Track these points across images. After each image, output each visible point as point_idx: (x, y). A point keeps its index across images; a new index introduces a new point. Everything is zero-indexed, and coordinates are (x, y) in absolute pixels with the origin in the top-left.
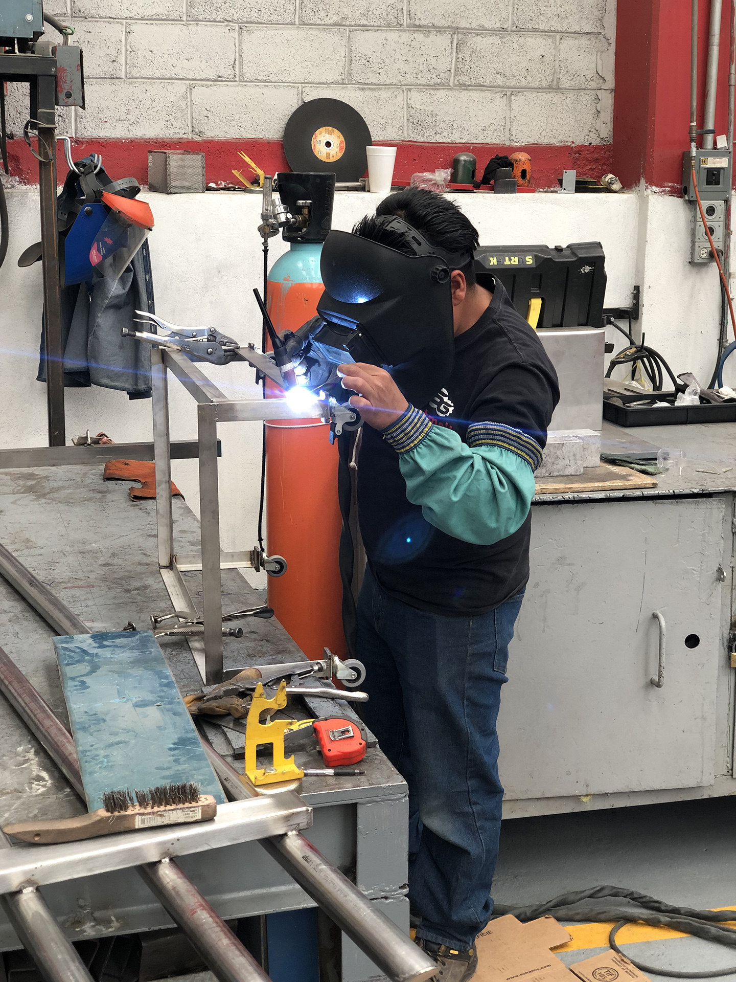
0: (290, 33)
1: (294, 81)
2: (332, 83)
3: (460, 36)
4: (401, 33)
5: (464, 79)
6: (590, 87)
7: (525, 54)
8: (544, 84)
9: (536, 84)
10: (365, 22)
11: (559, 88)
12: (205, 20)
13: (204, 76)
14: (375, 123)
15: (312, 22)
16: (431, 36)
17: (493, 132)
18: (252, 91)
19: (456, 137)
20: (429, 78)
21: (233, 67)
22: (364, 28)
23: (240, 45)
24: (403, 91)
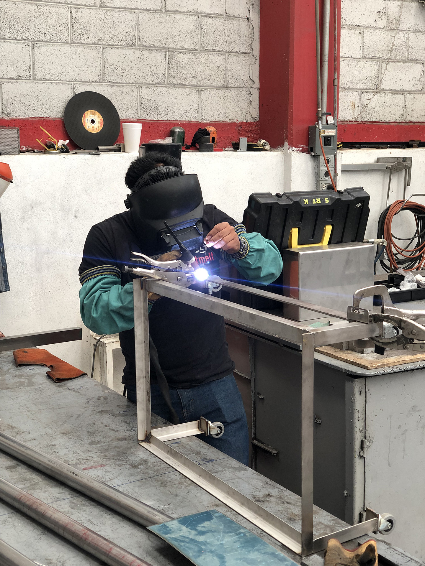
0: (66, 49)
1: (69, 80)
2: (93, 82)
3: (170, 53)
4: (135, 50)
5: (173, 80)
6: (245, 87)
7: (209, 66)
8: (220, 84)
9: (215, 84)
10: (113, 43)
11: (228, 87)
12: (9, 39)
13: (10, 76)
14: (120, 108)
15: (79, 42)
16: (153, 53)
17: (192, 114)
18: (42, 86)
19: (170, 117)
20: (152, 80)
21: (29, 70)
22: (112, 46)
23: (33, 56)
24: (137, 88)
